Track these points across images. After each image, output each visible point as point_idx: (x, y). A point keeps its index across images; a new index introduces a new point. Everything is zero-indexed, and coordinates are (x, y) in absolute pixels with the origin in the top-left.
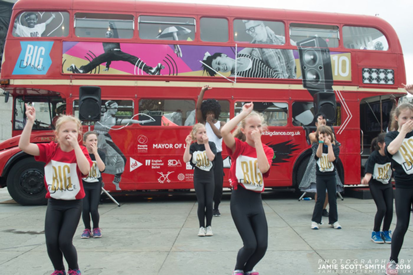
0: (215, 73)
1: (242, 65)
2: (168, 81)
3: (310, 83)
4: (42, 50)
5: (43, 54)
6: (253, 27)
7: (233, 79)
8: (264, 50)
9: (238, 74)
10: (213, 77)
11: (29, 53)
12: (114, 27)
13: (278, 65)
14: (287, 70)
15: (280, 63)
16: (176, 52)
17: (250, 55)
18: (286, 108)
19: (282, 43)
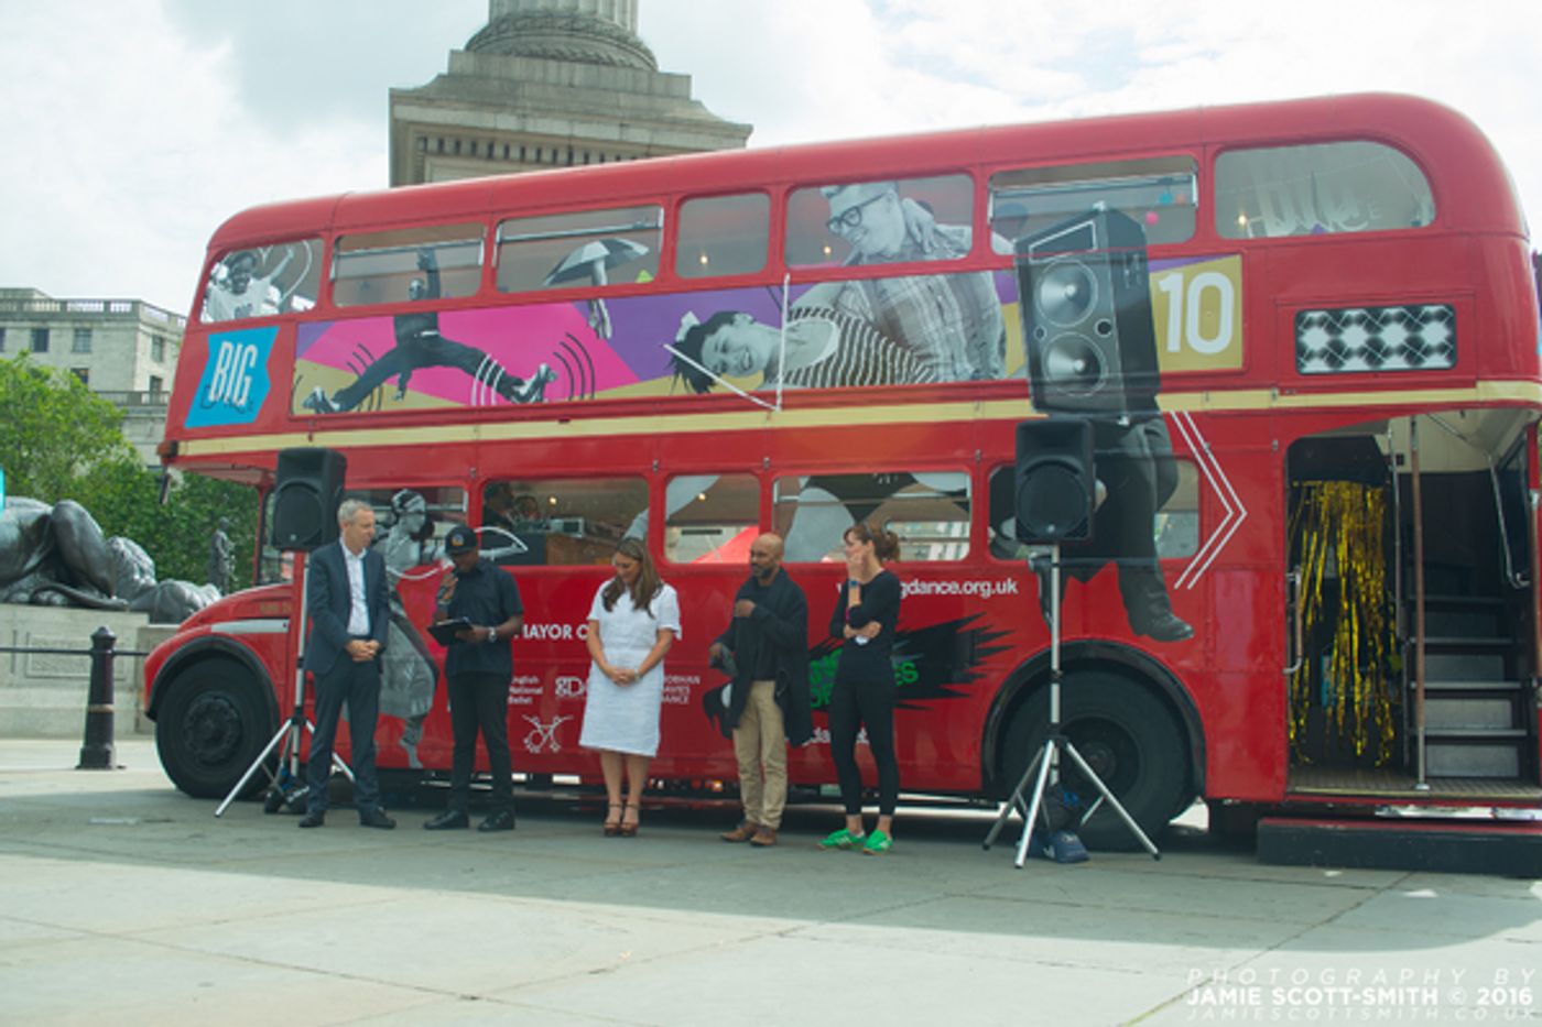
0: (711, 382)
1: (803, 347)
2: (564, 419)
3: (1059, 390)
4: (250, 355)
5: (252, 364)
6: (858, 209)
7: (771, 397)
8: (886, 283)
9: (786, 381)
10: (705, 394)
11: (223, 365)
12: (432, 267)
13: (936, 336)
14: (967, 350)
15: (944, 323)
16: (593, 324)
17: (832, 310)
18: (963, 493)
19: (960, 251)
